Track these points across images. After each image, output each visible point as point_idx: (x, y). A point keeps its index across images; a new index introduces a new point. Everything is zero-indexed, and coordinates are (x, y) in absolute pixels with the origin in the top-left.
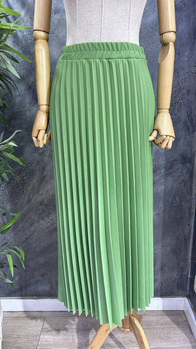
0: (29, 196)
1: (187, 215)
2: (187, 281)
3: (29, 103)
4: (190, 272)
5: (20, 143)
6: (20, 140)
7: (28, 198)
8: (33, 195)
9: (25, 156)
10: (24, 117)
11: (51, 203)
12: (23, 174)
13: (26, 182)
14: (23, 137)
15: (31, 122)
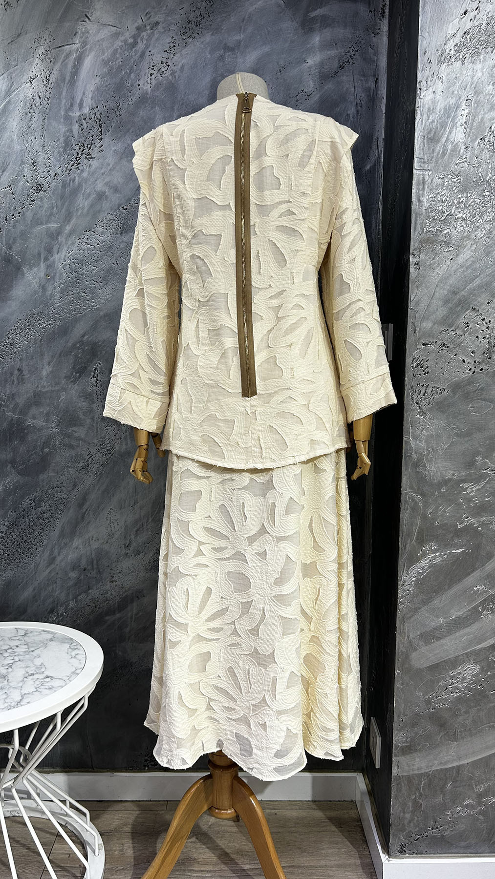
0: (52, 551)
3: (65, 377)
5: (43, 449)
6: (44, 443)
7: (50, 555)
8: (61, 549)
9: (51, 473)
10: (56, 401)
11: (93, 567)
12: (44, 506)
13: (49, 522)
14: (50, 437)
15: (67, 411)
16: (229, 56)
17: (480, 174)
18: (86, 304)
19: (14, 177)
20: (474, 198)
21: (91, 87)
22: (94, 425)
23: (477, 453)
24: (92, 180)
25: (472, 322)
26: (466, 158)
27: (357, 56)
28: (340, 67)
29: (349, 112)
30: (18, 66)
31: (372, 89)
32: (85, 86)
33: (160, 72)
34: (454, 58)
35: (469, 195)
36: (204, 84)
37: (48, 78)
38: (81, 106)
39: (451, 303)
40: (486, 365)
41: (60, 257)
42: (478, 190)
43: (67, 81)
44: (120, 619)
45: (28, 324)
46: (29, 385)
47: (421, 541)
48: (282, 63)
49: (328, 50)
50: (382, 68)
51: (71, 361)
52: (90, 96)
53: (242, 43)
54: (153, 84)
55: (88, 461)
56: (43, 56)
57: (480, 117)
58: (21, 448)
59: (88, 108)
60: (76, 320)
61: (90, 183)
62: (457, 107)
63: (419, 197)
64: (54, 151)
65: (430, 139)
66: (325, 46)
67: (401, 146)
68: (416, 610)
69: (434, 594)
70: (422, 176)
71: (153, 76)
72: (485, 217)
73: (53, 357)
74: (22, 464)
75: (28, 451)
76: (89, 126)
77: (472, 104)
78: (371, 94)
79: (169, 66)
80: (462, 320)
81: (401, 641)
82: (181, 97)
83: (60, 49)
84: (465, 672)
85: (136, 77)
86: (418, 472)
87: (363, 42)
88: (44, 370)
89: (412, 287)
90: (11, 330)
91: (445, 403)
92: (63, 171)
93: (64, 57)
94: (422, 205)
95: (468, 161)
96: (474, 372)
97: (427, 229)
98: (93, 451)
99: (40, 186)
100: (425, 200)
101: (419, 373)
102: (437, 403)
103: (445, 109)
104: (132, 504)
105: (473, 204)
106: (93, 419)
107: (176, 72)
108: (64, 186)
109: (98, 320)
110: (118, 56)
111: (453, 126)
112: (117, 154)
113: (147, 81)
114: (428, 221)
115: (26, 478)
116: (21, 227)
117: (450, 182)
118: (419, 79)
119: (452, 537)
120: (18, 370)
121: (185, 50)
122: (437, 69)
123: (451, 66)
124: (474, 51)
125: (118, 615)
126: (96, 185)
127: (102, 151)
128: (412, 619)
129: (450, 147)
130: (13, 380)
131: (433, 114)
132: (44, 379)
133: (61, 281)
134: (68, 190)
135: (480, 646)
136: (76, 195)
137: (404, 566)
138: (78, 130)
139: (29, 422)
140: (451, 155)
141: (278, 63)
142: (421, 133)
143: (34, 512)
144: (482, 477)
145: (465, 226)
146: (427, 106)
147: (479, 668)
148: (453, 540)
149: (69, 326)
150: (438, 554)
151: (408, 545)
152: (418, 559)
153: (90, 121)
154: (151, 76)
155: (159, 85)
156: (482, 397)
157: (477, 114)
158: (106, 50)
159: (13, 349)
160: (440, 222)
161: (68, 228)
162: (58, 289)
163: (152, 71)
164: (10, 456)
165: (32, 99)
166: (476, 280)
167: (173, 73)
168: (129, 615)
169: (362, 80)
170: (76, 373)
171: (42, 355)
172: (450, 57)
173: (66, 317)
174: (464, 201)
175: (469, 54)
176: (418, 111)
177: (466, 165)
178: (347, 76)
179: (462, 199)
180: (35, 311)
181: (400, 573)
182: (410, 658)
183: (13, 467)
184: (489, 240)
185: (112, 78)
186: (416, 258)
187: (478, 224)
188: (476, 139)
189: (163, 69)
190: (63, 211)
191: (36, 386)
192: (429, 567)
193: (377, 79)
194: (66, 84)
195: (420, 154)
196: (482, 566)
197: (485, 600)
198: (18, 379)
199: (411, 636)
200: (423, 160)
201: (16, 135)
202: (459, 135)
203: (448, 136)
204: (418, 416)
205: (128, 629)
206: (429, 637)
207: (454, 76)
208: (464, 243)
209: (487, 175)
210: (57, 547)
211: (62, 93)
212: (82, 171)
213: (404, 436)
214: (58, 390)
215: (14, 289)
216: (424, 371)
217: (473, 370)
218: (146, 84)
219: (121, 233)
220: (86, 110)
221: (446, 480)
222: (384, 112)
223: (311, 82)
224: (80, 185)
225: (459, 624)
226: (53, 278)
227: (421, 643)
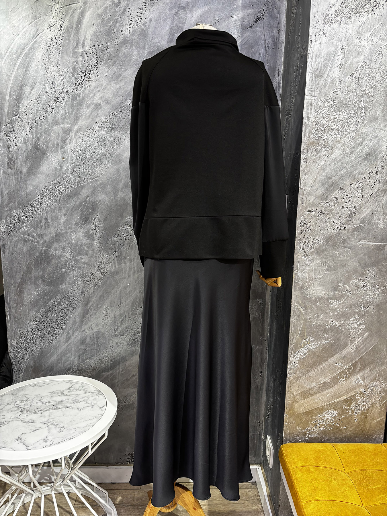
0: (68, 333)
1: (259, 360)
2: (260, 443)
3: (75, 224)
4: (263, 432)
5: (62, 269)
6: (62, 266)
7: (67, 335)
8: (74, 331)
9: (67, 284)
10: (69, 239)
11: (94, 343)
12: (63, 305)
13: (66, 315)
14: (66, 262)
15: (77, 246)
16: (181, 12)
17: (349, 99)
18: (88, 177)
19: (40, 92)
20: (344, 115)
21: (90, 33)
22: (94, 254)
23: (340, 281)
24: (92, 95)
25: (340, 197)
26: (340, 88)
27: (266, 14)
28: (255, 21)
29: (260, 52)
30: (41, 18)
31: (276, 36)
32: (86, 32)
33: (136, 23)
34: (334, 20)
35: (341, 113)
36: (165, 31)
37: (61, 26)
38: (83, 45)
39: (327, 185)
40: (348, 225)
41: (71, 146)
42: (347, 110)
43: (74, 28)
44: (112, 374)
45: (51, 190)
46: (52, 229)
47: (303, 336)
48: (217, 18)
49: (248, 10)
50: (283, 22)
51: (79, 214)
52: (89, 39)
53: (190, 4)
54: (131, 31)
55: (90, 277)
56: (58, 11)
57: (350, 60)
58: (48, 269)
59: (88, 47)
60: (82, 188)
61: (90, 97)
62: (335, 54)
63: (308, 114)
64: (66, 76)
65: (317, 75)
66: (245, 7)
67: (296, 78)
68: (299, 378)
69: (310, 368)
70: (310, 100)
71: (131, 26)
72: (351, 128)
73: (67, 211)
74: (49, 279)
75: (52, 270)
76: (89, 58)
77: (345, 52)
78: (275, 39)
79: (142, 18)
80: (333, 196)
81: (288, 397)
82: (150, 40)
83: (69, 6)
84: (328, 415)
85: (120, 26)
86: (303, 293)
87: (270, 4)
88: (62, 219)
89: (302, 174)
90: (40, 193)
91: (321, 249)
92: (72, 89)
93: (72, 12)
94: (310, 120)
95: (341, 91)
96: (340, 229)
97: (313, 136)
98: (94, 271)
99: (57, 98)
100: (312, 117)
101: (304, 230)
102: (316, 250)
103: (327, 55)
104: (119, 303)
105: (343, 119)
106: (93, 250)
107: (147, 23)
108: (73, 99)
109: (96, 188)
110: (108, 11)
111: (333, 66)
112: (108, 78)
113: (127, 29)
114: (313, 131)
115: (51, 287)
116: (45, 126)
117: (329, 104)
118: (310, 34)
119: (323, 333)
120: (45, 219)
121: (152, 8)
122: (322, 27)
123: (332, 26)
124: (348, 16)
125: (110, 372)
126: (94, 99)
127: (98, 76)
128: (296, 384)
129: (329, 81)
130: (42, 225)
131: (319, 58)
132: (62, 225)
133: (72, 162)
134: (76, 102)
135: (338, 400)
136: (81, 105)
137: (292, 351)
138: (82, 61)
139: (53, 252)
140: (330, 86)
141: (214, 18)
142: (311, 71)
143: (56, 308)
144: (342, 296)
145: (337, 134)
146: (315, 53)
147: (337, 413)
148: (323, 335)
149: (77, 191)
150: (314, 343)
151: (294, 339)
152: (301, 347)
153: (89, 55)
154: (130, 25)
155: (135, 31)
156: (345, 245)
157: (348, 58)
158: (100, 7)
159: (41, 206)
160: (321, 132)
161: (76, 128)
162: (70, 167)
163: (131, 22)
164: (41, 274)
165: (51, 40)
166: (343, 170)
167: (145, 24)
168: (117, 372)
169: (269, 30)
170: (82, 221)
171: (60, 209)
172: (332, 19)
173: (76, 185)
174: (337, 117)
175: (344, 17)
176: (309, 56)
177: (340, 93)
178: (260, 27)
179: (336, 116)
180: (56, 182)
181: (289, 356)
182: (294, 407)
183: (43, 280)
184: (353, 143)
185: (104, 26)
186: (304, 155)
187: (346, 133)
188: (347, 75)
189: (138, 21)
190: (73, 115)
191: (56, 229)
192: (308, 352)
193: (279, 30)
194: (73, 31)
195: (309, 85)
196: (341, 351)
197: (342, 372)
198: (45, 225)
199: (295, 394)
200: (311, 90)
201: (40, 64)
202: (336, 73)
203: (329, 73)
204: (304, 257)
205: (117, 380)
206: (306, 394)
207: (334, 33)
208: (337, 145)
209: (353, 100)
210: (71, 330)
211: (71, 36)
212: (85, 89)
213: (294, 270)
214: (71, 232)
215: (42, 166)
216: (308, 229)
217: (339, 228)
218: (126, 31)
219: (111, 131)
220: (87, 48)
221: (320, 298)
222: (283, 52)
223: (236, 31)
224: (83, 98)
225: (324, 386)
226: (67, 160)
227: (301, 398)
